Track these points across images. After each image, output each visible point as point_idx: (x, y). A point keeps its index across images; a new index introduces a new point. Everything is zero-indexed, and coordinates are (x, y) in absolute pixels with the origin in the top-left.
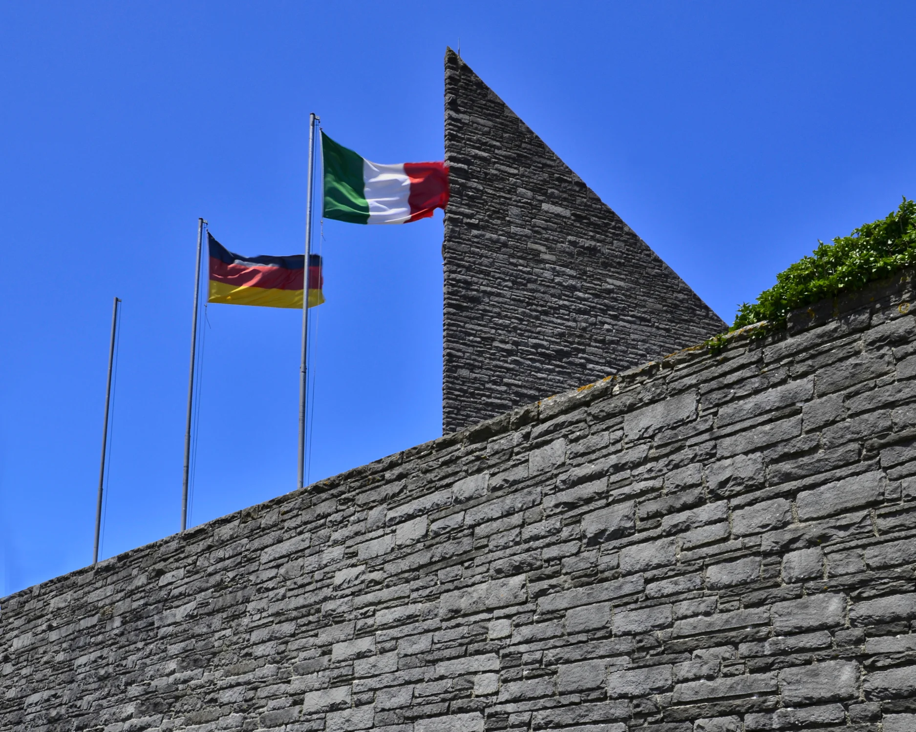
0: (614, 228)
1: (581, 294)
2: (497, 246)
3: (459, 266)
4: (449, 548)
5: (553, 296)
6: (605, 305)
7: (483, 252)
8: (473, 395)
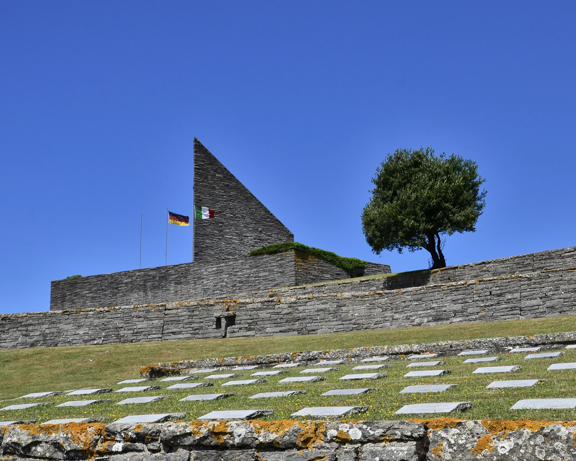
0: (233, 179)
1: (225, 197)
2: (205, 186)
3: (197, 192)
4: (220, 271)
5: (219, 198)
6: (231, 199)
7: (203, 188)
8: (200, 223)
